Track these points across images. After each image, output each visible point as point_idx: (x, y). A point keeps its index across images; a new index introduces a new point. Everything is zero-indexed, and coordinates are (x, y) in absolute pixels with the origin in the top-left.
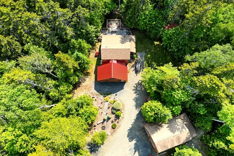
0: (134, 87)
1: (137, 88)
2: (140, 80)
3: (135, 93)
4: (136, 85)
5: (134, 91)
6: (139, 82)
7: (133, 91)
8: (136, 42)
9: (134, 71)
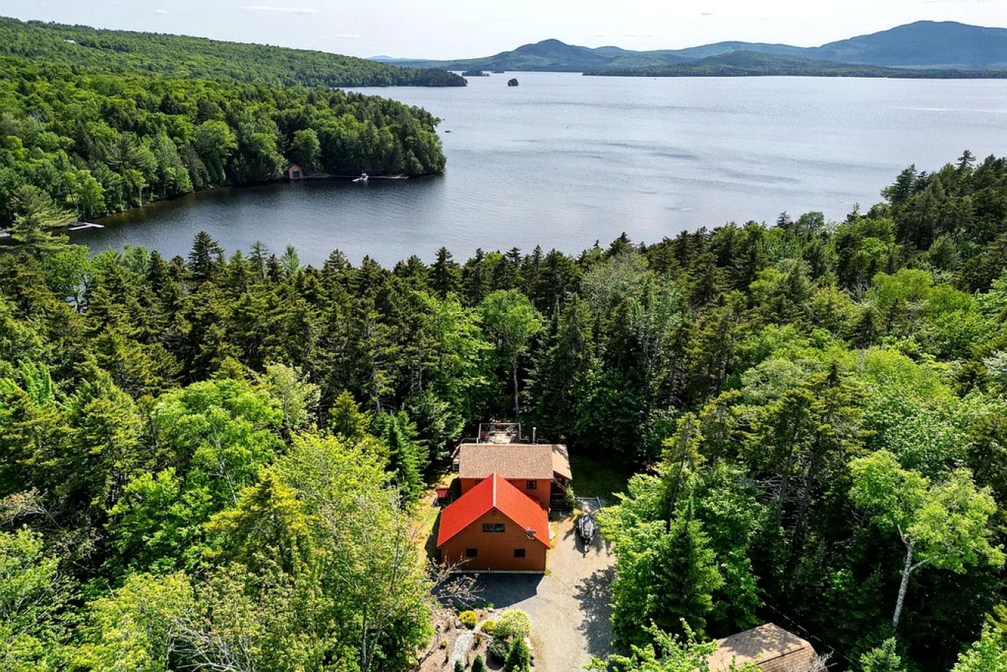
0: (577, 587)
1: (589, 592)
2: (599, 571)
3: (583, 607)
4: (588, 584)
5: (580, 601)
6: (598, 574)
7: (575, 599)
8: (569, 457)
9: (573, 536)
